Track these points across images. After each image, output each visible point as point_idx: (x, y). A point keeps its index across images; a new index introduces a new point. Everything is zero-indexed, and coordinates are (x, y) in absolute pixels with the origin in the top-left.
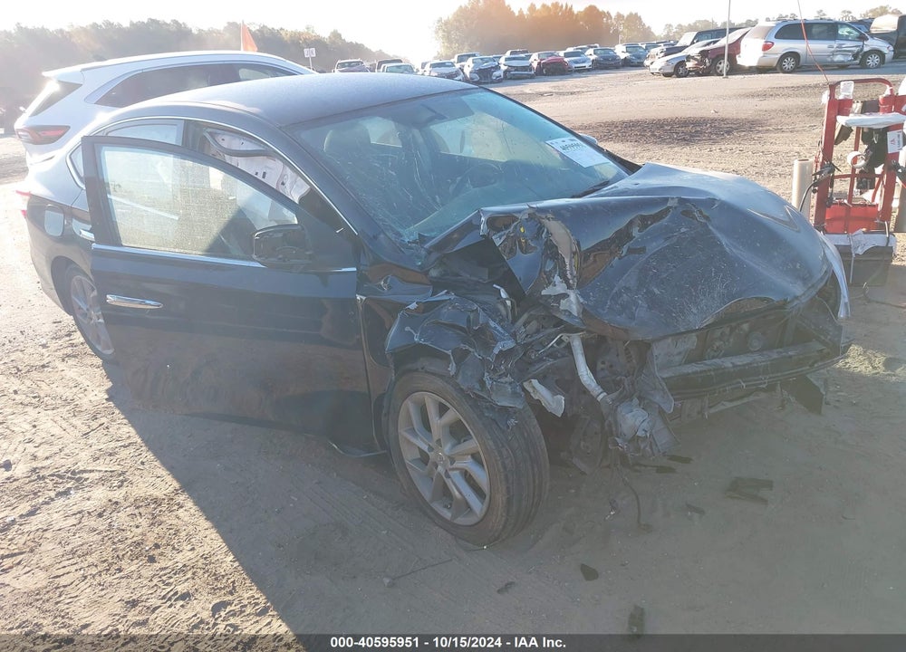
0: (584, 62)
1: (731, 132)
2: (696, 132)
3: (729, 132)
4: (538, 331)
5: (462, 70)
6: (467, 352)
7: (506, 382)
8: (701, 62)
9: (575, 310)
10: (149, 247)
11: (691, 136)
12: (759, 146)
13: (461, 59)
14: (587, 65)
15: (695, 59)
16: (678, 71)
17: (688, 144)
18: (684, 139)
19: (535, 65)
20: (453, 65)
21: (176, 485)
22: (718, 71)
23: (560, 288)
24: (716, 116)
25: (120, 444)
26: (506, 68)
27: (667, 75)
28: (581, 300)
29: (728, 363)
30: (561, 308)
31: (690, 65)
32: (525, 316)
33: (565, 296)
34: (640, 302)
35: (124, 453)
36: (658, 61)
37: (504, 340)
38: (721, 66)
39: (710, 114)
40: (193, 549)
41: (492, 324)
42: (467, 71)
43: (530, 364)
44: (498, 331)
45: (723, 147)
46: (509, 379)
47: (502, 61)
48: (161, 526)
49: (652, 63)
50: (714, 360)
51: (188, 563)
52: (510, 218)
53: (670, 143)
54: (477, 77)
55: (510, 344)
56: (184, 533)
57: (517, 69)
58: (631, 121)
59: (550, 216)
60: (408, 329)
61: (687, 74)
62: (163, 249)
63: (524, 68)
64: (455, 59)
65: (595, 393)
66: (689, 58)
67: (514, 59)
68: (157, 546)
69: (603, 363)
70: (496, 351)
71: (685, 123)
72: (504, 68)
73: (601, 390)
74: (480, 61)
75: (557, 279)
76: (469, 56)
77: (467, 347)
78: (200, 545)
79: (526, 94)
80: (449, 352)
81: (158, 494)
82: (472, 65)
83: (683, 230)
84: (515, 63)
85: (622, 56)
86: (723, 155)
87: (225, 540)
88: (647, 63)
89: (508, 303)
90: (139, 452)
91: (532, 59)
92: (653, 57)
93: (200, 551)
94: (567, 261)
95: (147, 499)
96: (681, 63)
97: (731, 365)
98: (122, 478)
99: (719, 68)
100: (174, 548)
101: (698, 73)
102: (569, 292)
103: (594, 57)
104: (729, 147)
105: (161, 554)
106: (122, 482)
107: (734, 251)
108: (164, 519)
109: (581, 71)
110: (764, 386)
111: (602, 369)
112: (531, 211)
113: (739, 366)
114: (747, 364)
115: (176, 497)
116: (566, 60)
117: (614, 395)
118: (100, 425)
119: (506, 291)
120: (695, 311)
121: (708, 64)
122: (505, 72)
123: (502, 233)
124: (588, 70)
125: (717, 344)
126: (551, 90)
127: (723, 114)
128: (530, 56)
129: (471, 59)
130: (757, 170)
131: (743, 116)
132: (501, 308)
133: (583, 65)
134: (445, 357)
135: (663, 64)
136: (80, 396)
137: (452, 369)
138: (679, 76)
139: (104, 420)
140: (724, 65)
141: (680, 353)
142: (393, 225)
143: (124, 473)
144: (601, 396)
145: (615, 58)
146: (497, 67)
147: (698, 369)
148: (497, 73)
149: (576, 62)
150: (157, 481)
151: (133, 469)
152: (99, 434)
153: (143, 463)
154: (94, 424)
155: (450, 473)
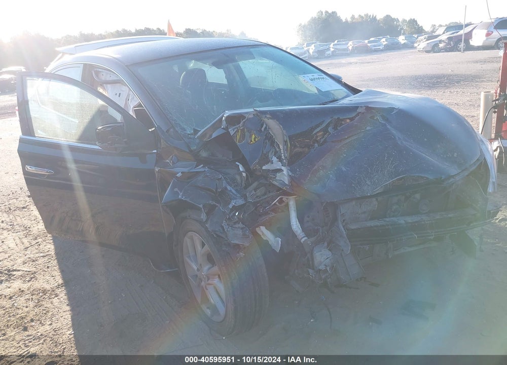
0: (379, 46)
1: (460, 82)
2: (437, 82)
3: (458, 82)
4: (265, 194)
5: (308, 51)
6: (215, 206)
7: (239, 227)
8: (449, 44)
9: (286, 180)
10: (48, 137)
11: (433, 84)
12: (475, 90)
13: (308, 45)
14: (381, 47)
15: (445, 42)
16: (434, 49)
17: (430, 89)
18: (429, 86)
19: (350, 48)
20: (303, 48)
21: (61, 281)
22: (459, 49)
23: (277, 164)
24: (452, 73)
25: (42, 255)
26: (333, 49)
27: (428, 52)
28: (290, 174)
29: (402, 221)
30: (277, 178)
31: (441, 45)
32: (255, 184)
33: (280, 170)
34: (331, 176)
35: (41, 261)
36: (422, 44)
37: (236, 199)
38: (460, 46)
39: (449, 72)
40: (51, 324)
41: (229, 188)
42: (311, 51)
43: (260, 215)
44: (232, 192)
45: (452, 91)
46: (241, 225)
47: (331, 46)
48: (40, 308)
49: (418, 45)
50: (392, 218)
51: (44, 333)
52: (241, 117)
53: (419, 88)
54: (316, 55)
55: (240, 202)
56: (51, 313)
57: (339, 50)
58: (398, 77)
59: (268, 116)
60: (176, 189)
61: (440, 51)
62: (55, 138)
63: (344, 50)
64: (305, 45)
65: (300, 237)
66: (441, 41)
67: (338, 44)
68: (32, 320)
69: (308, 217)
70: (230, 206)
71: (431, 77)
72: (332, 49)
73: (304, 235)
74: (318, 46)
75: (275, 159)
76: (313, 43)
77: (214, 203)
78: (57, 321)
79: (342, 63)
80: (201, 206)
81: (48, 287)
82: (314, 48)
83: (368, 128)
84: (338, 47)
85: (403, 42)
86: (452, 95)
87: (73, 319)
88: (416, 45)
89: (244, 174)
90: (49, 260)
91: (349, 45)
92: (420, 41)
93: (54, 325)
94: (281, 147)
95: (40, 290)
96: (436, 45)
97: (404, 222)
98: (32, 276)
99: (459, 47)
100: (41, 323)
101: (447, 50)
102: (283, 168)
103: (386, 43)
104: (456, 90)
105: (32, 326)
106: (32, 278)
107: (404, 142)
108: (44, 303)
109: (377, 51)
110: (432, 238)
111: (308, 221)
112: (255, 113)
113: (410, 223)
114: (416, 222)
115: (57, 290)
116: (369, 45)
117: (313, 239)
118: (36, 243)
119: (243, 166)
120: (369, 183)
121: (452, 45)
122: (333, 52)
123: (235, 127)
124: (382, 51)
125: (394, 207)
126: (357, 61)
127: (456, 72)
128: (348, 43)
129: (314, 45)
130: (471, 103)
131: (469, 73)
132: (238, 177)
133: (378, 47)
134: (199, 209)
135: (425, 45)
136: (34, 225)
137: (203, 216)
138: (435, 52)
139: (40, 240)
140: (462, 45)
141: (364, 213)
142: (181, 124)
143: (35, 273)
144: (303, 240)
145: (398, 43)
146: (329, 49)
147: (379, 224)
148: (328, 53)
149: (375, 46)
150: (52, 278)
151: (41, 270)
152: (33, 248)
153: (48, 267)
154: (34, 242)
155: (207, 286)
